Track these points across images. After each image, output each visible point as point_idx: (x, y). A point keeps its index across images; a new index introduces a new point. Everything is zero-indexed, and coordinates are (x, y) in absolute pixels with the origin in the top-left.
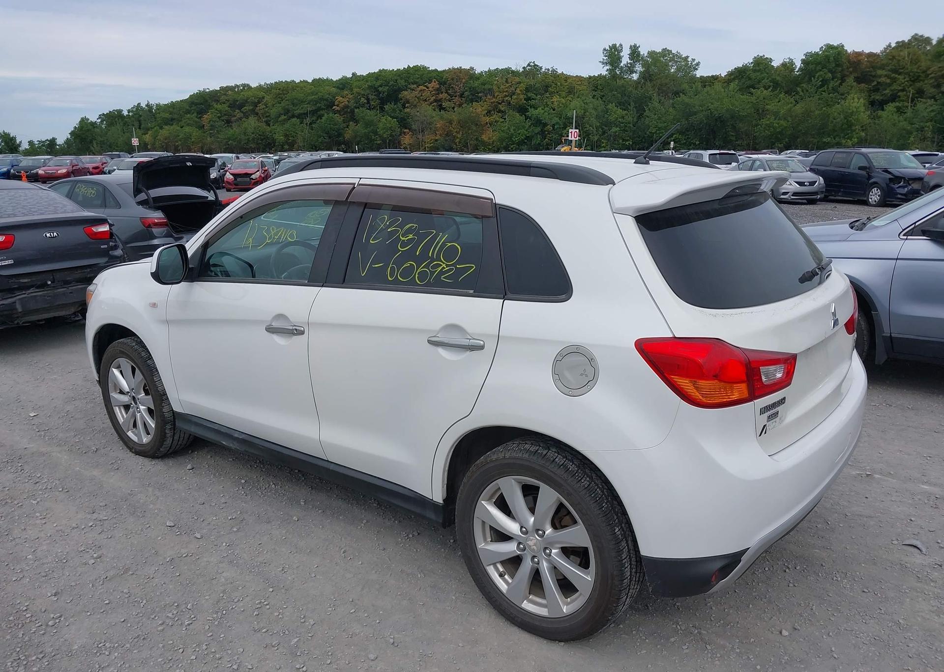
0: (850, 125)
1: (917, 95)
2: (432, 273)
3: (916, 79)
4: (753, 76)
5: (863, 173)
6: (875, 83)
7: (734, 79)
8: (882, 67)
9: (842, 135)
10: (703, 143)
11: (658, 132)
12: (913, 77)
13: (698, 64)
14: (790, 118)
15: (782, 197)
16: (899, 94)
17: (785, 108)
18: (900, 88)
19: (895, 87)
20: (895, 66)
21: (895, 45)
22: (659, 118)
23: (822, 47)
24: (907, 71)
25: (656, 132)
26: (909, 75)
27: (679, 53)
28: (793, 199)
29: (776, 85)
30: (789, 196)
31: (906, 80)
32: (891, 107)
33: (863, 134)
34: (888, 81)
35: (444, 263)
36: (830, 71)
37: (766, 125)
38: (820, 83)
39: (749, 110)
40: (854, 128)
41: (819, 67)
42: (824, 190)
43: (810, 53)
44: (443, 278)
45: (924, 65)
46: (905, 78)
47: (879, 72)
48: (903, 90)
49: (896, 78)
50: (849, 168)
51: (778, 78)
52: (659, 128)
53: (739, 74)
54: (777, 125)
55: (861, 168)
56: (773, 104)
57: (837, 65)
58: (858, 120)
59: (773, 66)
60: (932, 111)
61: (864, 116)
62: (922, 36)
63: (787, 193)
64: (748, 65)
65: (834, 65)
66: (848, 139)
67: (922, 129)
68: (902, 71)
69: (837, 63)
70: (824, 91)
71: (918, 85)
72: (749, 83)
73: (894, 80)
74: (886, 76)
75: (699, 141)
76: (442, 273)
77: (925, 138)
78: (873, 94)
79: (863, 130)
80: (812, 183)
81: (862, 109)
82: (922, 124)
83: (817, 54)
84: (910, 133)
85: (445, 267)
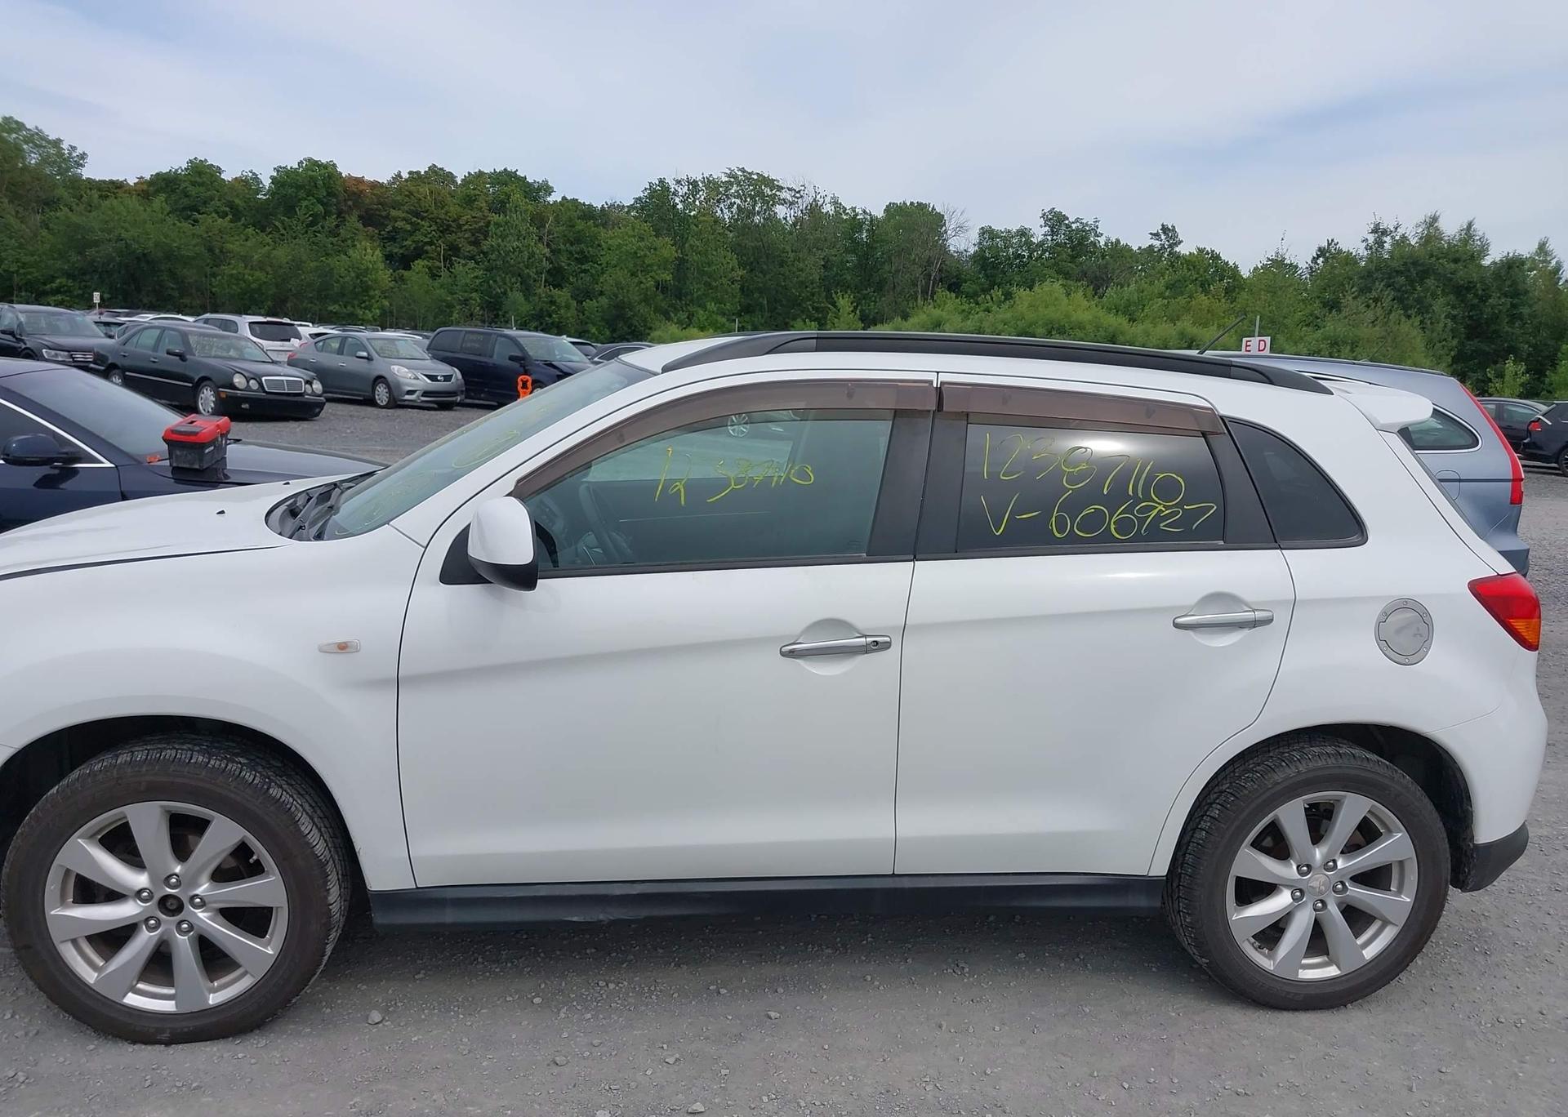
0: (366, 289)
1: (450, 253)
2: (1142, 521)
3: (446, 230)
4: (193, 191)
5: (516, 365)
6: (390, 228)
7: (157, 192)
8: (396, 206)
9: (356, 302)
10: (116, 298)
11: (22, 271)
12: (441, 226)
13: (83, 156)
14: (269, 268)
15: (407, 397)
16: (425, 248)
17: (259, 251)
18: (427, 240)
19: (418, 237)
20: (415, 207)
21: (408, 176)
22: (21, 246)
23: (301, 162)
24: (433, 216)
25: (18, 271)
26: (436, 223)
27: (40, 131)
28: (423, 401)
29: (236, 213)
30: (418, 397)
31: (432, 229)
32: (419, 265)
33: (386, 303)
34: (408, 227)
35: (1160, 504)
36: (320, 201)
37: (232, 275)
38: (311, 218)
39: (196, 248)
40: (372, 293)
41: (302, 194)
42: (464, 389)
43: (284, 168)
44: (1164, 526)
45: (454, 210)
46: (431, 226)
47: (394, 213)
48: (431, 243)
49: (418, 224)
50: (491, 357)
51: (237, 201)
52: (24, 263)
53: (164, 184)
54: (250, 278)
55: (512, 358)
56: (237, 243)
57: (329, 194)
58: (376, 281)
59: (224, 179)
60: (476, 277)
61: (384, 276)
62: (442, 169)
63: (415, 391)
64: (180, 171)
65: (325, 194)
66: (365, 308)
67: (465, 302)
68: (426, 215)
69: (330, 191)
70: (319, 232)
71: (450, 238)
72: (186, 201)
73: (416, 228)
74: (404, 219)
75: (109, 293)
76: (1159, 518)
77: (471, 315)
78: (389, 244)
79: (385, 297)
80: (447, 378)
81: (381, 266)
82: (466, 294)
83: (294, 171)
84: (450, 306)
85: (1164, 509)
